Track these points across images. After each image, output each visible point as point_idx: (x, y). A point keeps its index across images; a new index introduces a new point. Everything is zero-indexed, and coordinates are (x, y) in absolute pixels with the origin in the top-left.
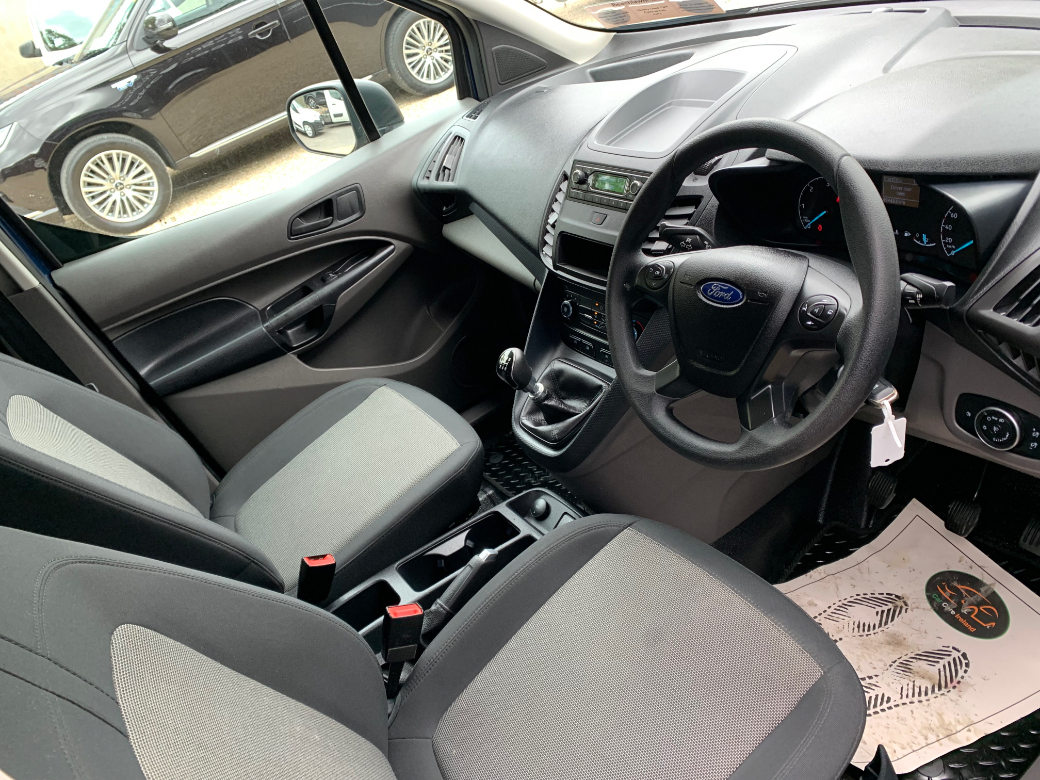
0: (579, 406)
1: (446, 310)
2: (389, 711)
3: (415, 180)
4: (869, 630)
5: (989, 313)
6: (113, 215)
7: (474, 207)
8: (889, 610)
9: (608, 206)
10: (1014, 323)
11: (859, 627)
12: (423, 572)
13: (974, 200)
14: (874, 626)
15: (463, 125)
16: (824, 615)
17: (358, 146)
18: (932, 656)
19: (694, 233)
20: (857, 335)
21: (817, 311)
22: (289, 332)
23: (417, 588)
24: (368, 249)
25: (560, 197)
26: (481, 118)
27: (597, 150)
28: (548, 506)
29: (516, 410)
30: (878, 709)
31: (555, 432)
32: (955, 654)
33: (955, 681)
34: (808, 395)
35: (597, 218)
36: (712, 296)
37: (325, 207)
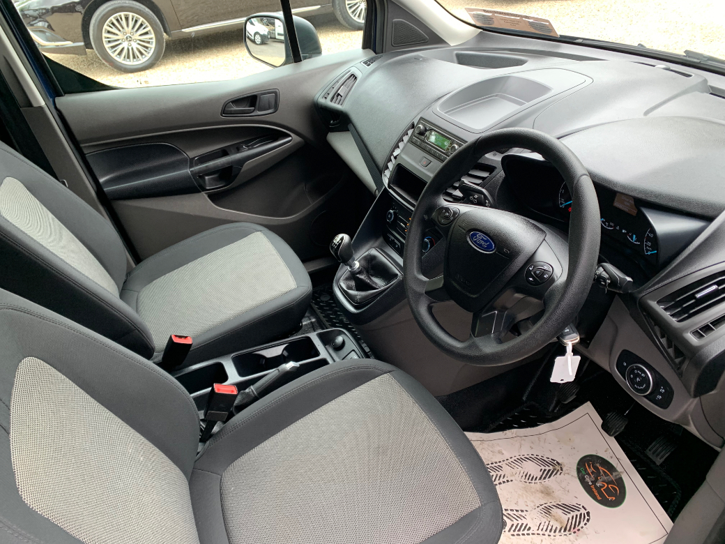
0: (380, 283)
1: (317, 190)
2: (198, 451)
3: (317, 96)
4: (532, 480)
5: (653, 304)
6: (120, 58)
7: (350, 127)
8: (549, 470)
9: (434, 155)
10: (667, 315)
11: (526, 476)
12: (249, 364)
13: (664, 225)
14: (536, 478)
15: (359, 69)
16: (506, 462)
17: (285, 64)
18: (566, 508)
19: (481, 193)
20: (558, 297)
21: (538, 272)
22: (207, 178)
23: (241, 374)
24: (273, 135)
25: (406, 139)
26: (373, 66)
27: (438, 114)
28: (344, 343)
29: (339, 274)
30: (520, 533)
31: (358, 297)
32: (583, 511)
33: (577, 528)
34: (522, 322)
35: (424, 162)
36: (475, 242)
37: (251, 100)
